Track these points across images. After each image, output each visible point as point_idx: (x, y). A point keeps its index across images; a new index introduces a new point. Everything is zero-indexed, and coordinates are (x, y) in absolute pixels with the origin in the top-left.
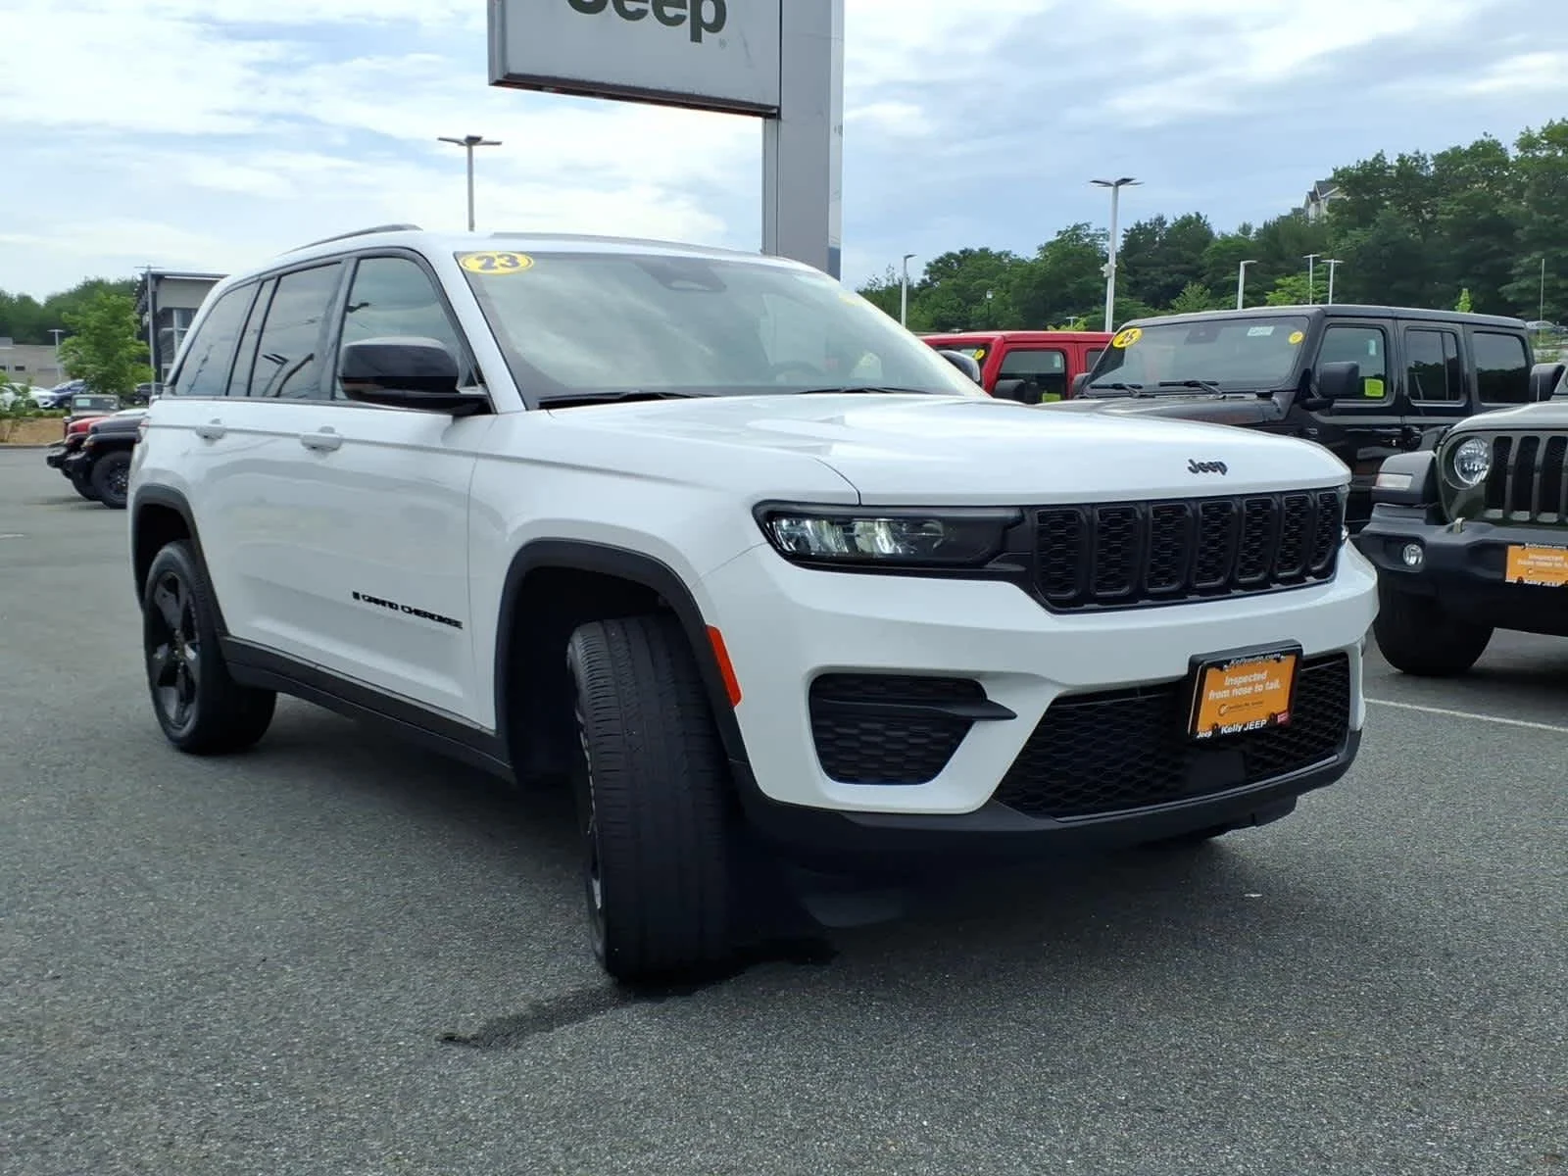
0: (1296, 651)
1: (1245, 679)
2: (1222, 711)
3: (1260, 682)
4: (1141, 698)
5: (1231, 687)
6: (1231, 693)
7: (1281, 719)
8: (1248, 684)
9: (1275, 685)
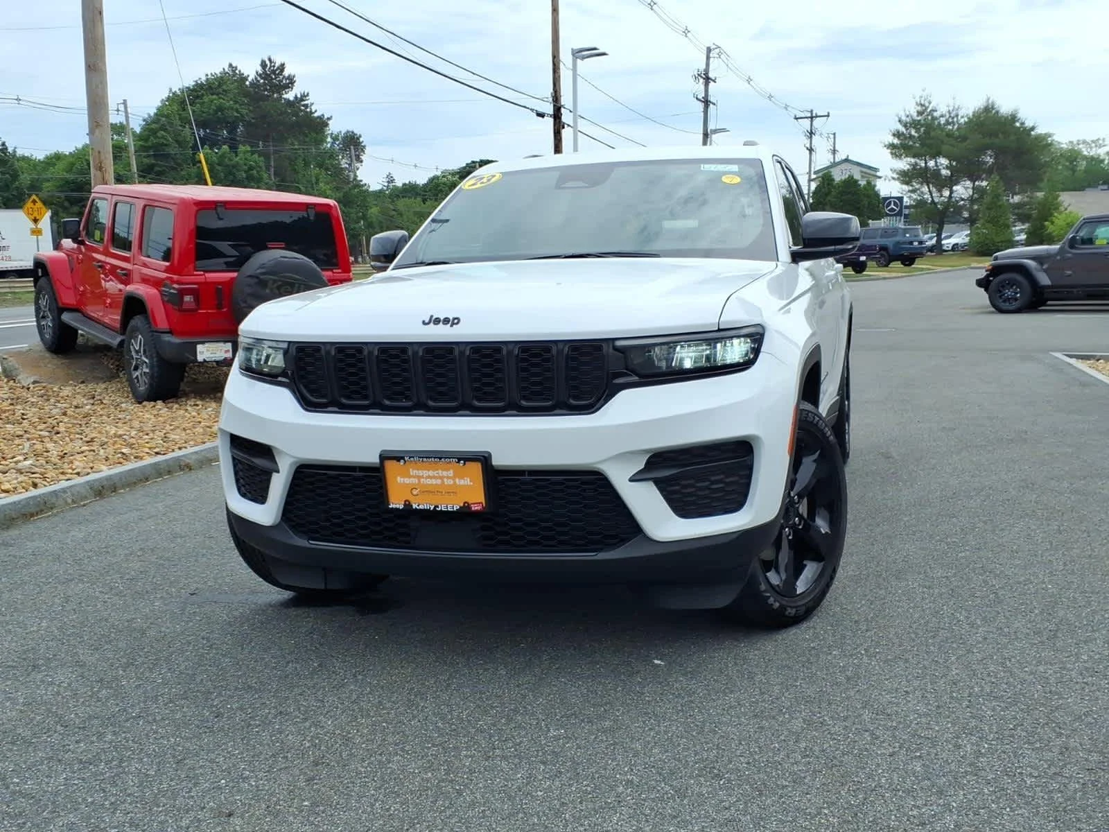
0: (484, 459)
1: (431, 473)
2: (415, 492)
3: (448, 478)
4: (358, 474)
5: (419, 477)
6: (419, 481)
7: (475, 508)
8: (434, 477)
9: (466, 482)
